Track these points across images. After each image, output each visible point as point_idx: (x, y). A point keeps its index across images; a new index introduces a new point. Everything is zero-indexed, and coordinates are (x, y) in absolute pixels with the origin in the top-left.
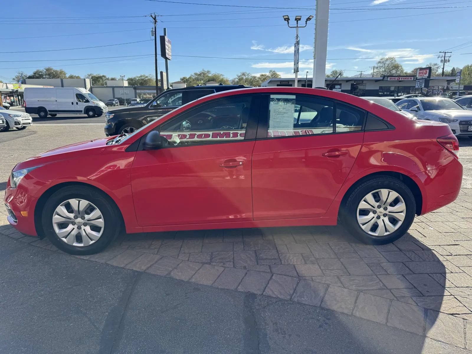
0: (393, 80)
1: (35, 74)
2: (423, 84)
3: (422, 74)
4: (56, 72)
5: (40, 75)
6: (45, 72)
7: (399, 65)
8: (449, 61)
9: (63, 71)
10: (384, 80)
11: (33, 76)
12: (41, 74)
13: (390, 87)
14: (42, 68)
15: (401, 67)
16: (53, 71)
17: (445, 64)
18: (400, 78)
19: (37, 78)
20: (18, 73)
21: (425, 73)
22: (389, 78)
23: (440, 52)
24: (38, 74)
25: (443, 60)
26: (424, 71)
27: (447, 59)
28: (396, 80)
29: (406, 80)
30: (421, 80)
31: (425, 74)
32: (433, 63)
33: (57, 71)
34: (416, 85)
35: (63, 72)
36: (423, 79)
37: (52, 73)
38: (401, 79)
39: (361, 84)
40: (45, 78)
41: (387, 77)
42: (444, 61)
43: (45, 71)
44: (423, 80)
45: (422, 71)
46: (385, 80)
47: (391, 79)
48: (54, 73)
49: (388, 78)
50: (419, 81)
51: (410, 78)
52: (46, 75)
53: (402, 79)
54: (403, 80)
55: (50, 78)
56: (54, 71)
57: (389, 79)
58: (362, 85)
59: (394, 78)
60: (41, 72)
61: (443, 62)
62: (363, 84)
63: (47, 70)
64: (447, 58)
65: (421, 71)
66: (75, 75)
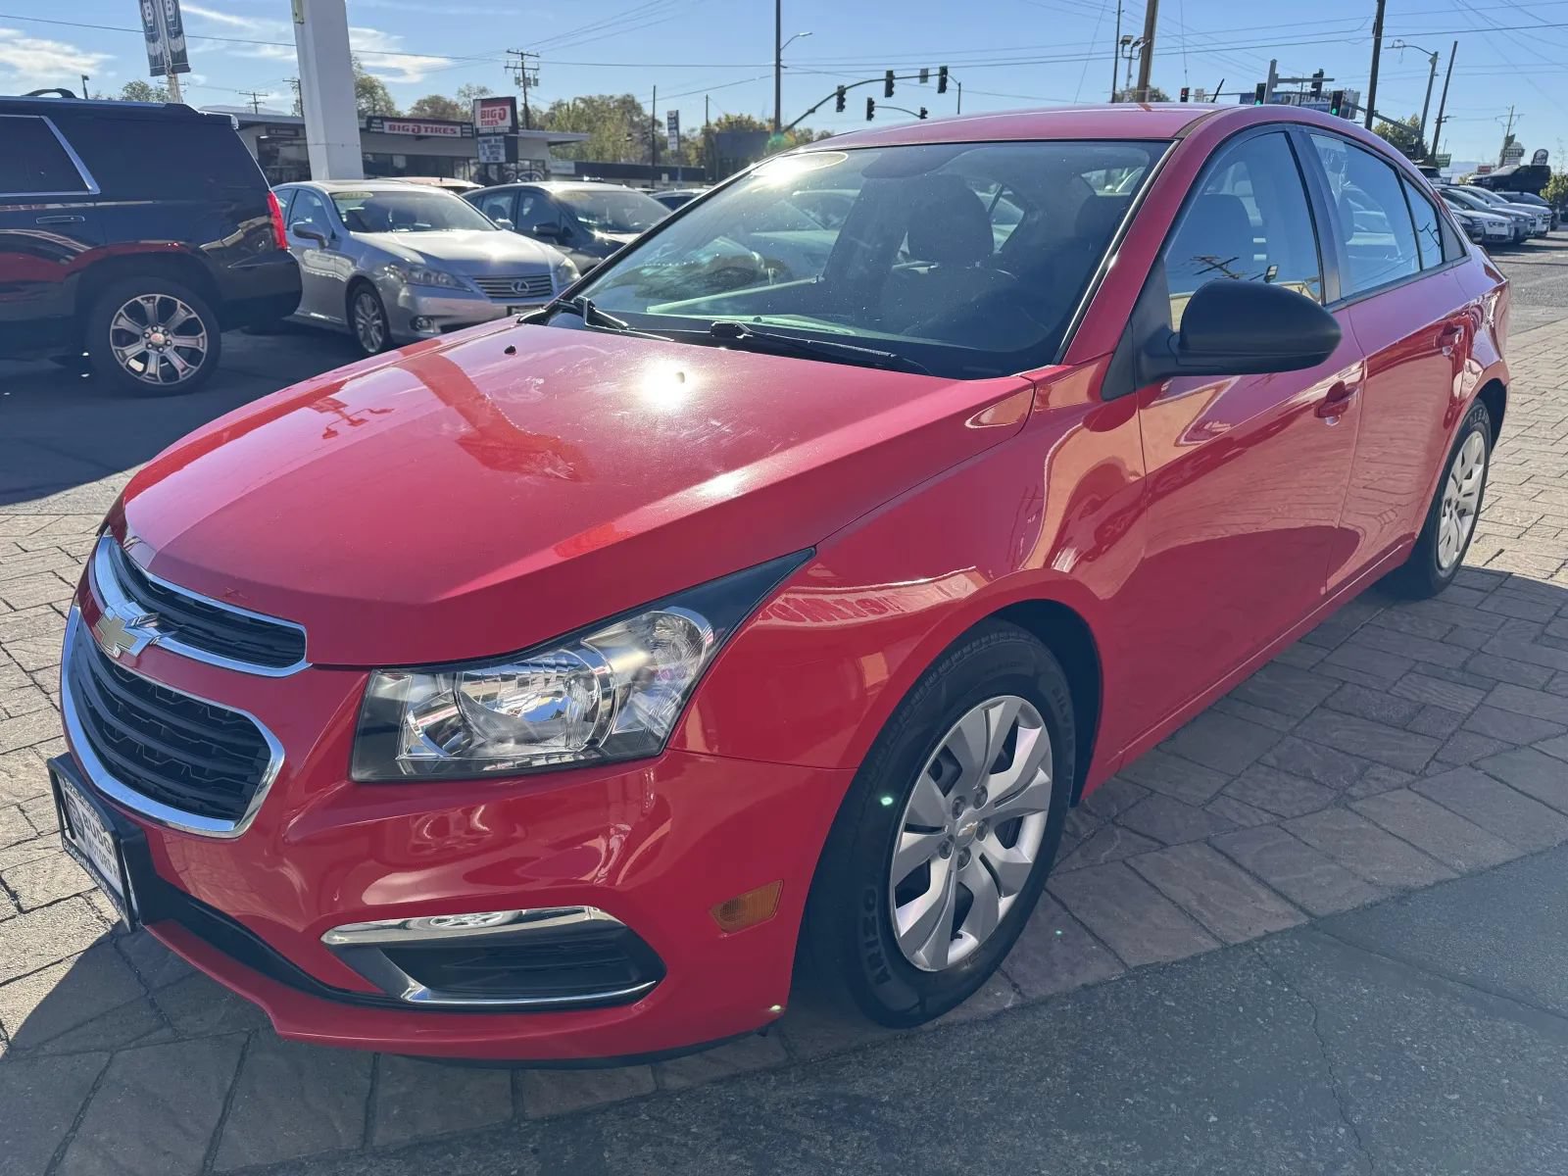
0: (401, 132)
2: (503, 152)
3: (490, 119)
7: (376, 84)
8: (536, 82)
10: (372, 130)
13: (392, 155)
15: (383, 89)
17: (528, 90)
18: (422, 126)
21: (500, 114)
22: (387, 124)
23: (508, 52)
25: (522, 79)
26: (497, 109)
27: (532, 77)
28: (410, 133)
29: (438, 134)
30: (493, 138)
31: (502, 119)
32: (475, 85)
34: (481, 152)
36: (499, 134)
38: (423, 130)
39: (289, 142)
41: (379, 121)
42: (526, 82)
44: (498, 138)
45: (490, 109)
46: (375, 130)
47: (394, 129)
49: (382, 123)
50: (485, 142)
51: (452, 130)
53: (426, 131)
54: (429, 134)
57: (387, 130)
58: (292, 145)
59: (402, 124)
61: (522, 84)
62: (295, 142)
64: (530, 74)
65: (486, 109)
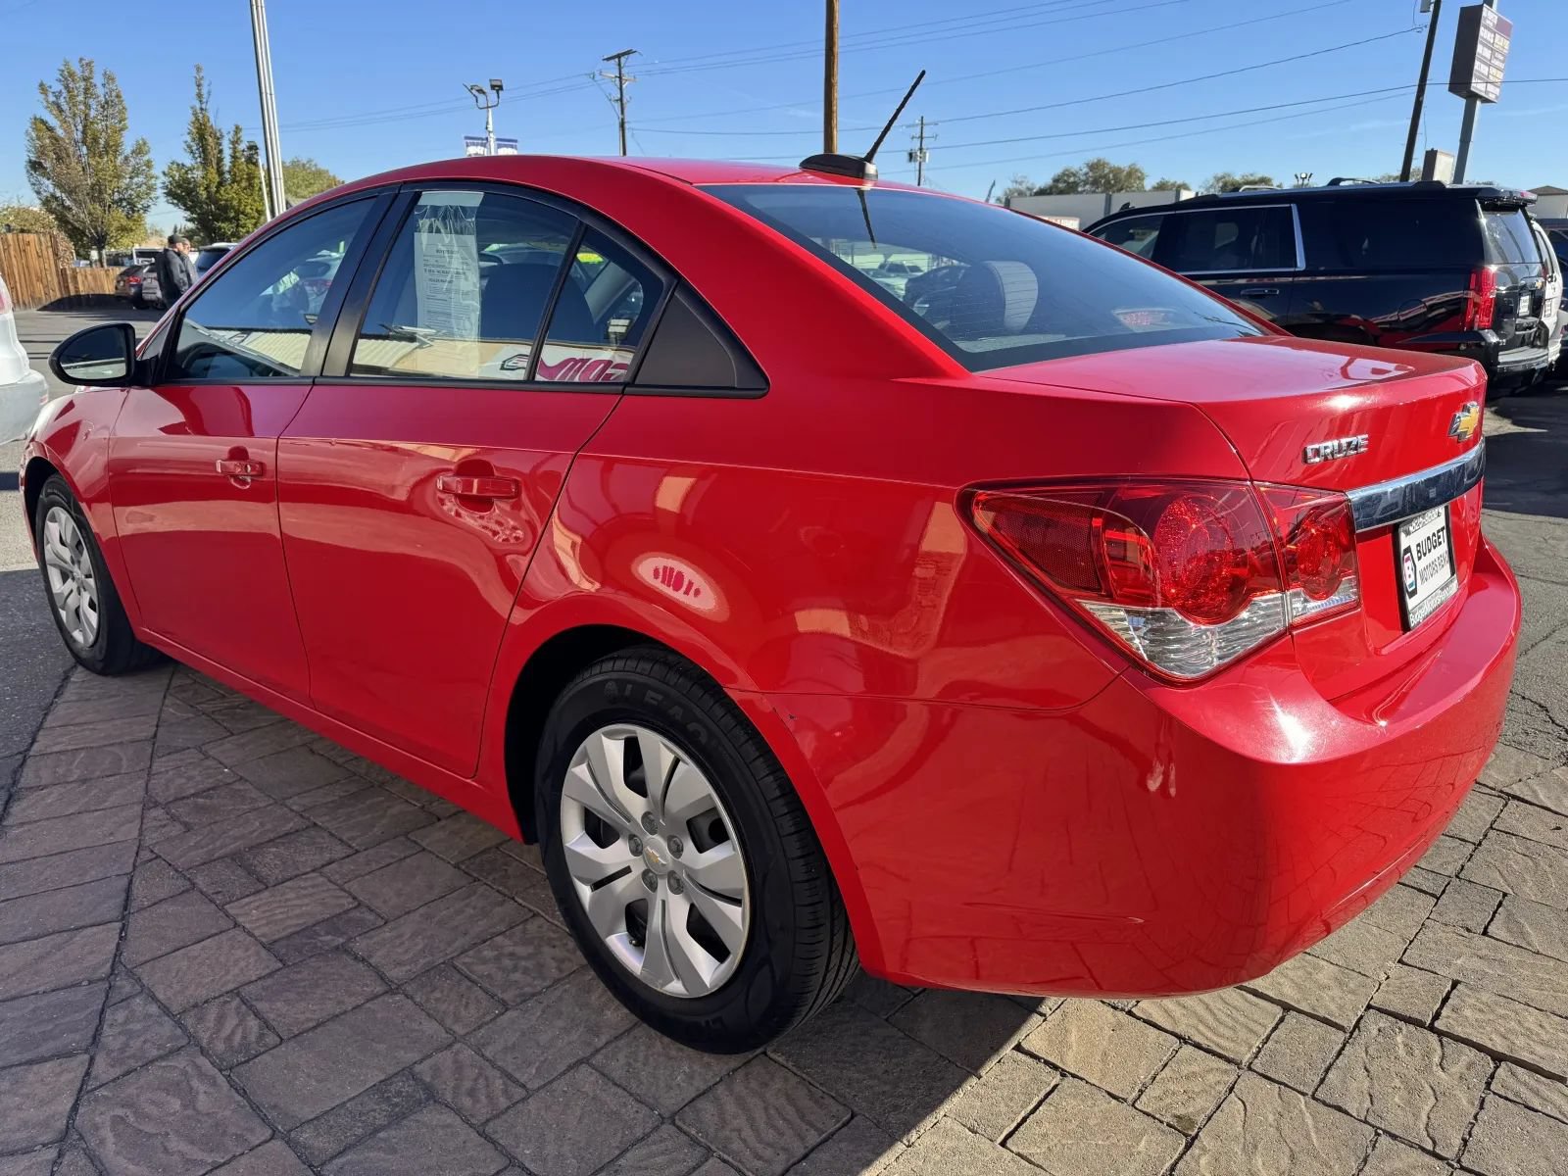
1: (1056, 181)
4: (1117, 171)
5: (1069, 183)
6: (1086, 174)
9: (1137, 167)
11: (1051, 188)
12: (1074, 182)
14: (1078, 164)
16: (1107, 171)
19: (1061, 192)
20: (1013, 182)
24: (1065, 181)
33: (1119, 169)
35: (1137, 171)
37: (1105, 176)
40: (1081, 192)
43: (1085, 170)
48: (1111, 176)
52: (1086, 183)
55: (1094, 192)
56: (1111, 171)
60: (1074, 175)
63: (1093, 167)
66: (1172, 181)
